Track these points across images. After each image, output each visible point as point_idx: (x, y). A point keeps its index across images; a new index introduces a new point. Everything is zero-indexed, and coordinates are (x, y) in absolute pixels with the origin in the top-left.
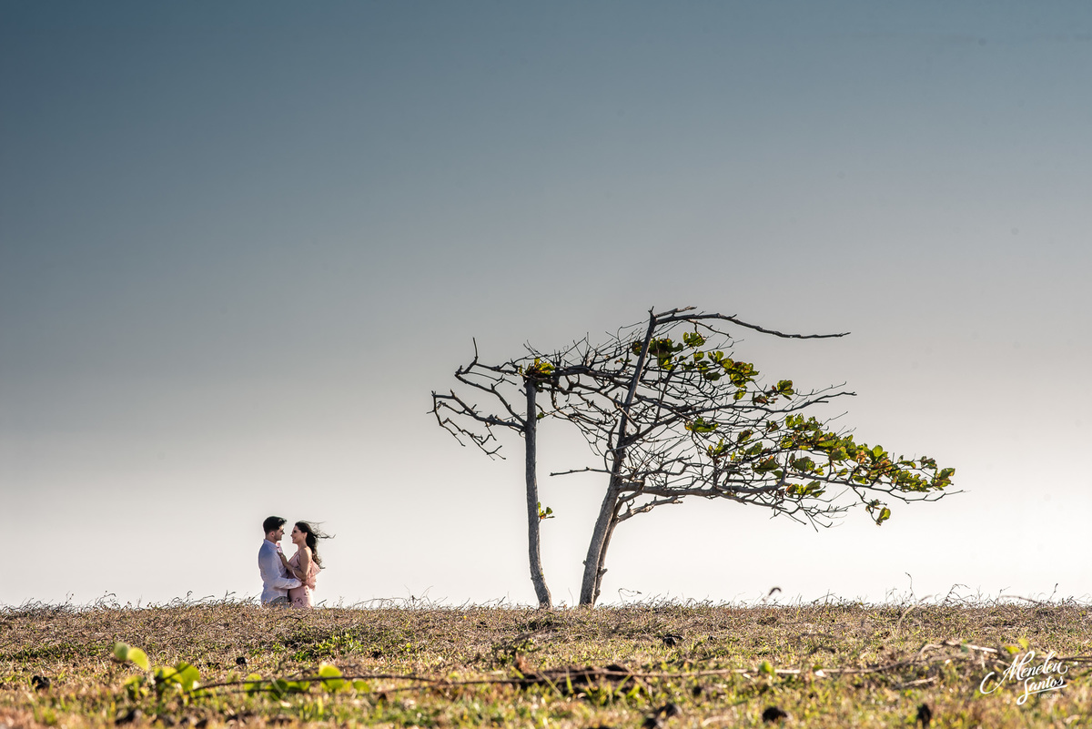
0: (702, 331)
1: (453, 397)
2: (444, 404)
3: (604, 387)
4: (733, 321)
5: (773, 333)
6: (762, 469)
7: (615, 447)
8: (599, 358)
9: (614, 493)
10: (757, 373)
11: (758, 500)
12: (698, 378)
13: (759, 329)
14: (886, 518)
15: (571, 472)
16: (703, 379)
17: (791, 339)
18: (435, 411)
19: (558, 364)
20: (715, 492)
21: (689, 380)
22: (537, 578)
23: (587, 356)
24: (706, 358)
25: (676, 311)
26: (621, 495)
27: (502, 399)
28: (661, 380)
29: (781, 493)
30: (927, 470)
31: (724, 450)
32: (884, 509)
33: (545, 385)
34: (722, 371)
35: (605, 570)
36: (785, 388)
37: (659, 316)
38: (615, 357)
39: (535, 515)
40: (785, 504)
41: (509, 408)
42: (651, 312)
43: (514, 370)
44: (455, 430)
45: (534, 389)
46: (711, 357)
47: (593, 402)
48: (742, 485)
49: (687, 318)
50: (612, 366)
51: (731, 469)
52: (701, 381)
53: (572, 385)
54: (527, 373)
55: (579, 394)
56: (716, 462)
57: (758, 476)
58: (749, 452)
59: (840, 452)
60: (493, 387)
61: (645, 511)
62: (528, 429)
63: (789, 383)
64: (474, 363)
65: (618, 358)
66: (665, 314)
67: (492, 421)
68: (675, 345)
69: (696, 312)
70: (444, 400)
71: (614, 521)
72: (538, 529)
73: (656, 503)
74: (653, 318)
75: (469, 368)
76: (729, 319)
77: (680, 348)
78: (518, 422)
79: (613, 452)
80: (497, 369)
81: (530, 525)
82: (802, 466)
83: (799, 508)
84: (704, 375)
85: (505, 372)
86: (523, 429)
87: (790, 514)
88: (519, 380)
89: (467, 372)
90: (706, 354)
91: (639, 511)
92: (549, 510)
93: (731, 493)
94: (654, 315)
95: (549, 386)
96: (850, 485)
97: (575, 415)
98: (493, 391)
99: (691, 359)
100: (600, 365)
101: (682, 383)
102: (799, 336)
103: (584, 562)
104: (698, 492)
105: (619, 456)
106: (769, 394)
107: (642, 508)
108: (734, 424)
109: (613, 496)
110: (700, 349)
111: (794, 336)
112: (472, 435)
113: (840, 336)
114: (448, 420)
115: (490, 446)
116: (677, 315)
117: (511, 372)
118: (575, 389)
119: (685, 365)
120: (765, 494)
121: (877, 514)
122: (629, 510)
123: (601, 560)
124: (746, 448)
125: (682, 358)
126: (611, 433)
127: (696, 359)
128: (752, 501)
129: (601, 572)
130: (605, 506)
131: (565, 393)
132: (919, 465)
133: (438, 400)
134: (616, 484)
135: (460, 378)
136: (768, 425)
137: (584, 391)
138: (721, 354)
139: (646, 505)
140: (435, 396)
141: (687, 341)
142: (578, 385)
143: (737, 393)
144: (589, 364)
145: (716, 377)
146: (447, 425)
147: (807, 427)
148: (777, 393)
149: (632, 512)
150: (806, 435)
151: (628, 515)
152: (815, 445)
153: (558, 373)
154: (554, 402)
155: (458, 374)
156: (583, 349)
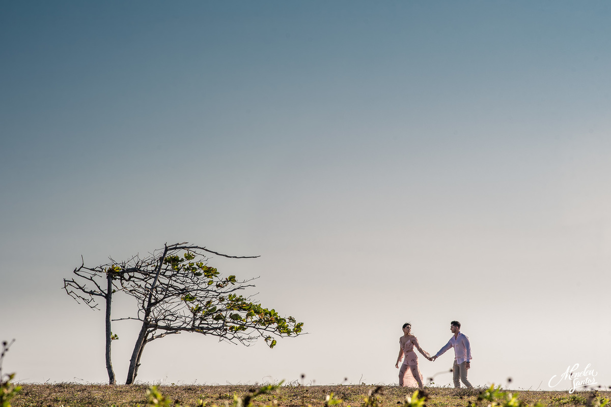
0: (191, 253)
1: (73, 282)
2: (70, 284)
3: (146, 278)
4: (205, 249)
5: (223, 255)
6: (217, 318)
7: (146, 307)
8: (144, 265)
9: (145, 329)
10: (219, 273)
11: (215, 333)
12: (191, 275)
13: (216, 253)
14: (275, 345)
15: (121, 319)
16: (193, 275)
17: (232, 258)
18: (65, 287)
19: (124, 267)
20: (193, 329)
21: (186, 276)
22: (109, 367)
23: (138, 263)
24: (195, 266)
25: (178, 244)
26: (148, 330)
27: (96, 283)
28: (174, 275)
29: (226, 330)
30: (291, 323)
31: (199, 309)
32: (273, 340)
33: (117, 277)
34: (202, 271)
35: (140, 364)
36: (232, 279)
37: (170, 247)
38: (151, 264)
39: (109, 337)
40: (227, 335)
41: (99, 287)
42: (165, 244)
43: (101, 270)
44: (75, 297)
45: (111, 279)
46: (197, 265)
47: (140, 285)
48: (207, 326)
49: (183, 248)
50: (150, 268)
51: (202, 319)
52: (192, 276)
53: (130, 277)
54: (109, 271)
55: (134, 281)
56: (195, 315)
57: (215, 322)
58: (210, 311)
59: (251, 312)
60: (91, 278)
61: (161, 337)
62: (108, 297)
63: (234, 277)
64: (82, 267)
65: (153, 265)
66: (172, 246)
67: (92, 293)
68: (180, 259)
69: (187, 245)
70: (70, 283)
71: (145, 342)
72: (110, 344)
73: (167, 333)
74: (166, 248)
75: (80, 269)
76: (203, 249)
77: (182, 260)
78: (103, 294)
79: (145, 310)
80: (93, 270)
81: (107, 342)
82: (235, 317)
83: (234, 337)
84: (194, 274)
85: (96, 271)
86: (105, 297)
87: (230, 340)
88: (104, 275)
89: (78, 271)
90: (195, 264)
91: (158, 337)
92: (116, 336)
93: (201, 330)
94: (167, 246)
95: (119, 277)
96: (256, 328)
97: (133, 290)
98: (91, 279)
99: (188, 265)
100: (143, 268)
101: (183, 277)
102: (236, 257)
103: (130, 361)
104: (185, 329)
105: (148, 312)
106: (224, 282)
107: (159, 336)
108: (206, 297)
109: (144, 330)
110: (192, 261)
111: (233, 257)
112: (83, 299)
113: (256, 257)
114: (72, 291)
115: (92, 304)
116: (178, 246)
117: (100, 271)
118: (132, 279)
119: (185, 269)
120: (218, 330)
121: (270, 342)
122: (153, 337)
123: (138, 359)
124: (209, 309)
125: (183, 265)
126: (144, 301)
127: (190, 266)
128: (212, 334)
129: (138, 365)
130: (140, 335)
131: (127, 281)
132: (287, 320)
133: (66, 282)
134: (146, 325)
135: (76, 273)
136: (220, 298)
137: (136, 280)
138: (202, 264)
139: (162, 334)
140: (65, 281)
141: (186, 257)
142: (133, 277)
143: (209, 282)
144: (139, 268)
145: (199, 274)
146: (72, 294)
147: (238, 300)
148: (228, 281)
149: (154, 338)
150: (238, 304)
151: (152, 339)
152: (240, 308)
153: (124, 272)
154: (122, 284)
155: (75, 271)
156: (136, 260)
